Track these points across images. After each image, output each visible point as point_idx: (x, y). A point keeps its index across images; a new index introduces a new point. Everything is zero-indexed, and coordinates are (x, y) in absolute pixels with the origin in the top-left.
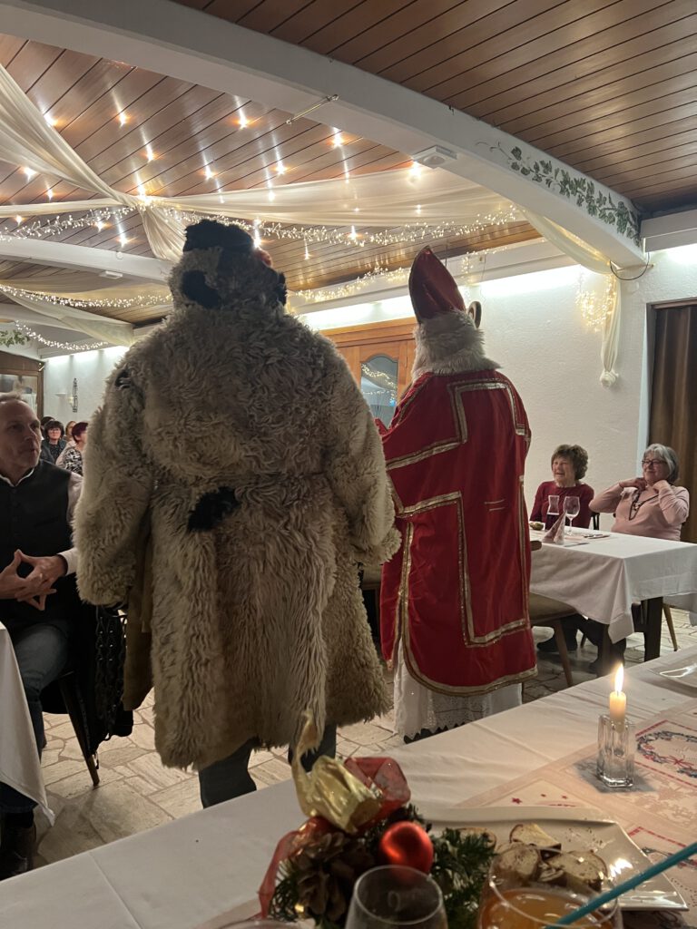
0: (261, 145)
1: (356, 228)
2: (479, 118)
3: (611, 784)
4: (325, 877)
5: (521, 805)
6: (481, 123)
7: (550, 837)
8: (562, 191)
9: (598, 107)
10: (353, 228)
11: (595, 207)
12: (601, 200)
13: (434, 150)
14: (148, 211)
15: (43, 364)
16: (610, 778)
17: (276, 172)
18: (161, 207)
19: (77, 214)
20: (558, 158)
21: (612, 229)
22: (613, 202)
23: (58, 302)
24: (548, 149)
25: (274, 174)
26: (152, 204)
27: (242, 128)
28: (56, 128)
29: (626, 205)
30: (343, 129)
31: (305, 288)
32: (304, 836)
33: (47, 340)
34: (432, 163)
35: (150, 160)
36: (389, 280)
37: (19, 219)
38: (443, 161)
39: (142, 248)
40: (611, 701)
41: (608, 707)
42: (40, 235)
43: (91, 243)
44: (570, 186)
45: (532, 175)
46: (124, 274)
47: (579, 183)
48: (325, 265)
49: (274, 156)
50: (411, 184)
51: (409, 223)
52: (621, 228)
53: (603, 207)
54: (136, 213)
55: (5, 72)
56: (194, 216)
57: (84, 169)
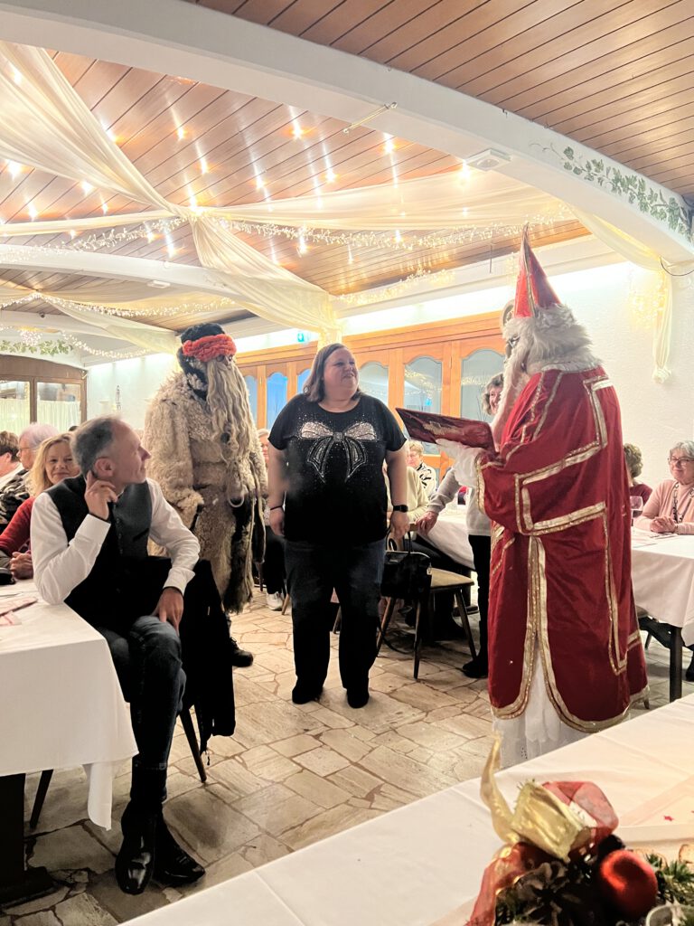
0: (309, 156)
1: (401, 231)
2: (533, 120)
5: (673, 822)
6: (534, 124)
8: (614, 189)
9: (656, 103)
10: (398, 232)
11: (646, 205)
12: (653, 197)
13: (488, 152)
14: (199, 224)
15: (86, 372)
17: (326, 179)
18: (210, 217)
19: (130, 227)
20: (609, 157)
21: (664, 225)
22: (664, 197)
23: (106, 312)
24: (600, 148)
25: (323, 182)
26: (203, 215)
27: (295, 138)
28: (117, 144)
29: (678, 200)
30: (394, 136)
31: (348, 291)
33: (92, 349)
34: (486, 165)
35: (203, 172)
36: (432, 281)
37: (73, 234)
38: (496, 163)
39: (191, 257)
43: (140, 253)
44: (622, 184)
45: (585, 174)
46: (171, 284)
47: (630, 181)
48: (368, 268)
49: (323, 165)
50: (460, 187)
51: (456, 225)
52: (673, 223)
53: (654, 203)
54: (187, 224)
55: (72, 89)
56: (244, 225)
57: (142, 183)
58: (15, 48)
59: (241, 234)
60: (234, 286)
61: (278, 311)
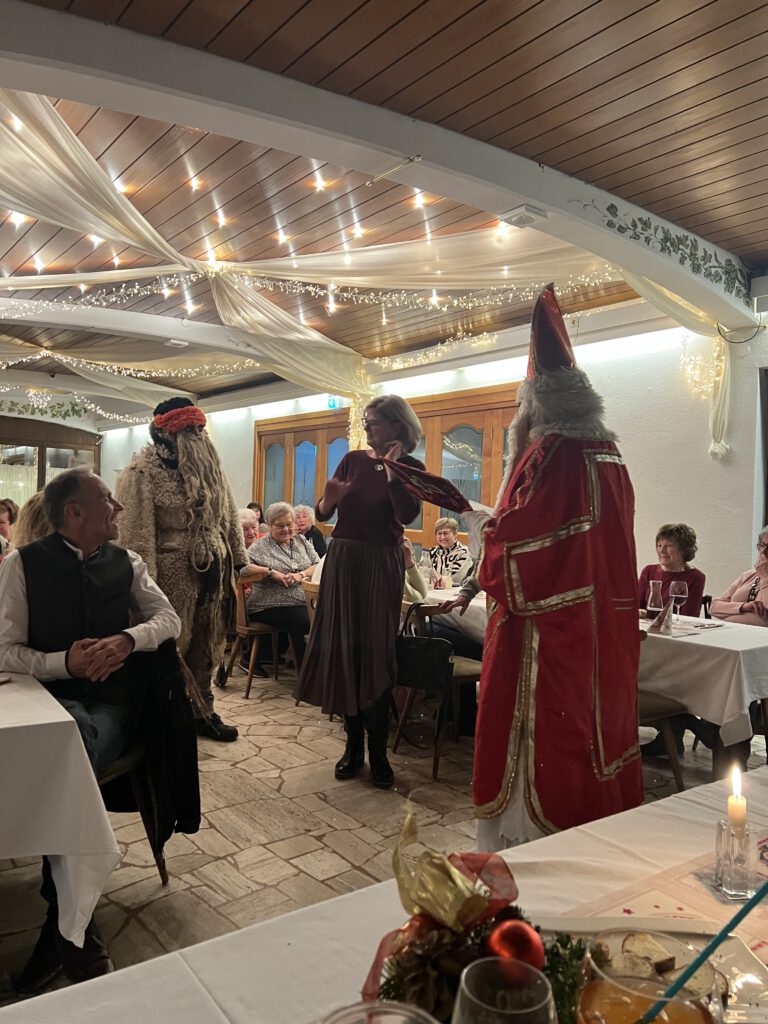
0: (337, 207)
1: (437, 291)
2: (572, 175)
3: (732, 896)
4: (433, 974)
5: (632, 915)
6: (573, 179)
7: (664, 950)
8: (663, 249)
9: (701, 160)
10: (434, 292)
11: (699, 266)
12: (706, 258)
13: (523, 209)
14: (218, 278)
15: (101, 437)
16: (730, 890)
17: (353, 235)
18: (231, 272)
19: (145, 282)
20: (657, 214)
21: (719, 289)
22: (719, 259)
23: (120, 372)
24: (647, 206)
25: (351, 237)
26: (222, 270)
27: (318, 190)
28: (126, 194)
29: (734, 262)
30: (424, 189)
31: (382, 355)
32: (406, 934)
33: (106, 411)
34: (520, 222)
35: (221, 226)
36: (473, 345)
37: (83, 288)
38: (532, 220)
39: (210, 315)
40: (729, 807)
41: (727, 814)
42: (104, 304)
43: (156, 310)
44: (672, 244)
45: (630, 233)
46: (190, 343)
47: (681, 241)
48: (405, 330)
49: (350, 218)
50: (496, 244)
51: (494, 285)
52: (729, 287)
53: (708, 265)
54: (205, 279)
55: (76, 139)
56: (267, 282)
57: (153, 236)
58: (14, 95)
59: (262, 291)
60: (259, 347)
61: (305, 374)
